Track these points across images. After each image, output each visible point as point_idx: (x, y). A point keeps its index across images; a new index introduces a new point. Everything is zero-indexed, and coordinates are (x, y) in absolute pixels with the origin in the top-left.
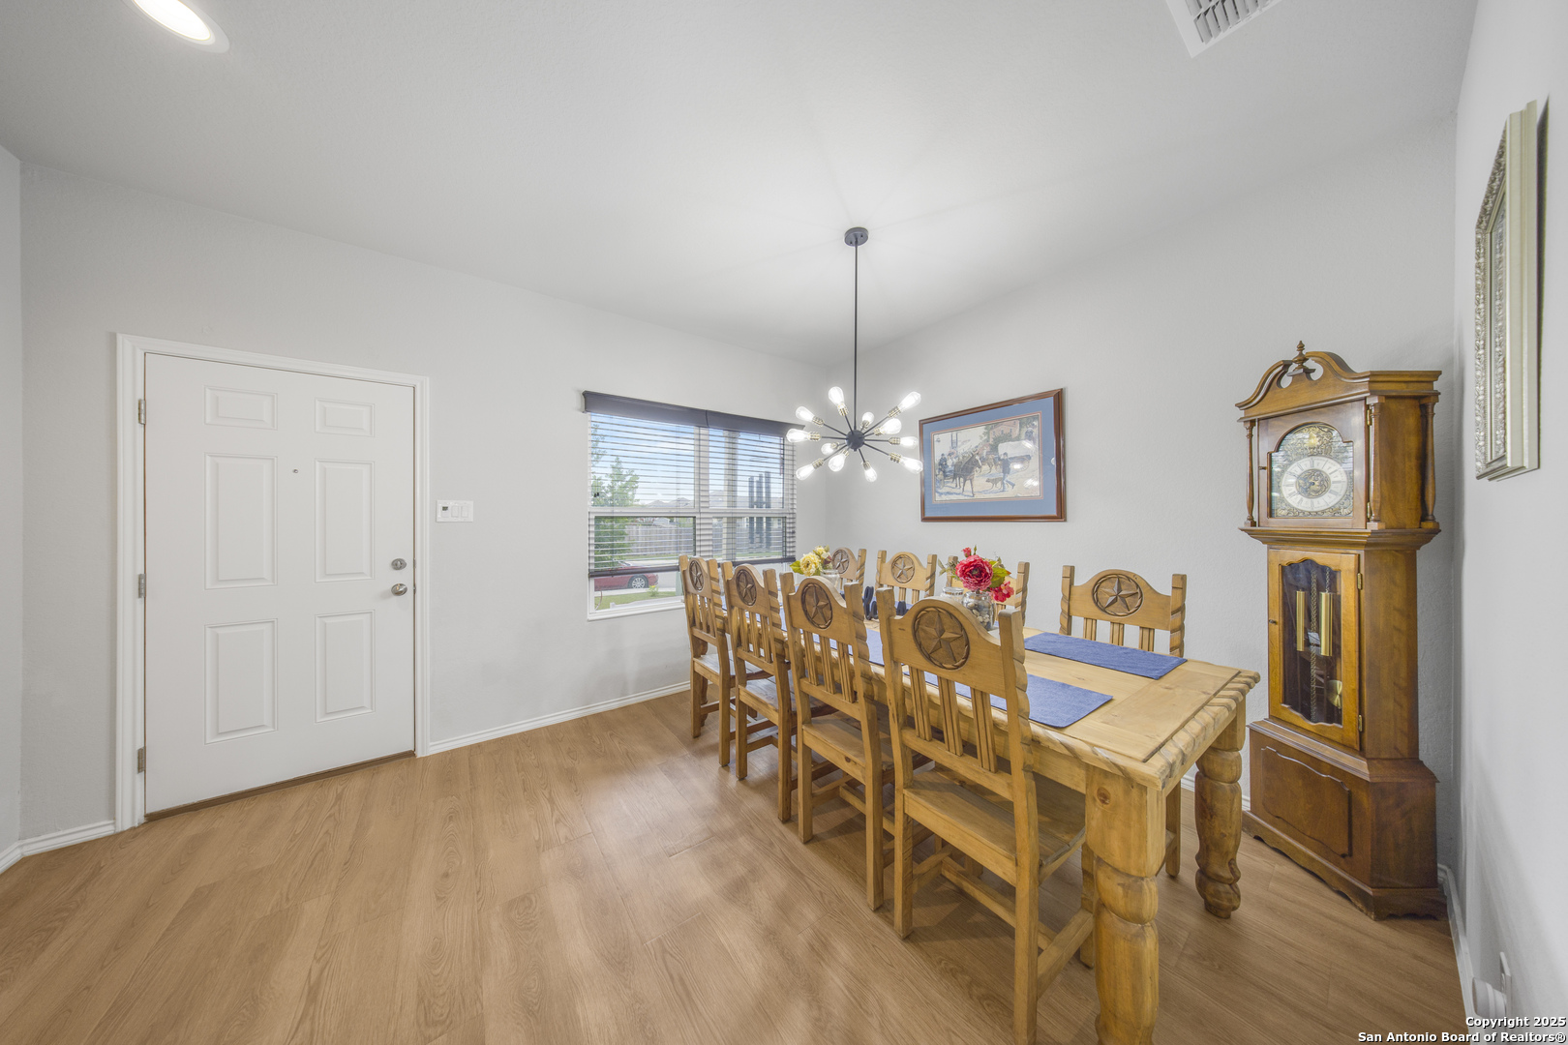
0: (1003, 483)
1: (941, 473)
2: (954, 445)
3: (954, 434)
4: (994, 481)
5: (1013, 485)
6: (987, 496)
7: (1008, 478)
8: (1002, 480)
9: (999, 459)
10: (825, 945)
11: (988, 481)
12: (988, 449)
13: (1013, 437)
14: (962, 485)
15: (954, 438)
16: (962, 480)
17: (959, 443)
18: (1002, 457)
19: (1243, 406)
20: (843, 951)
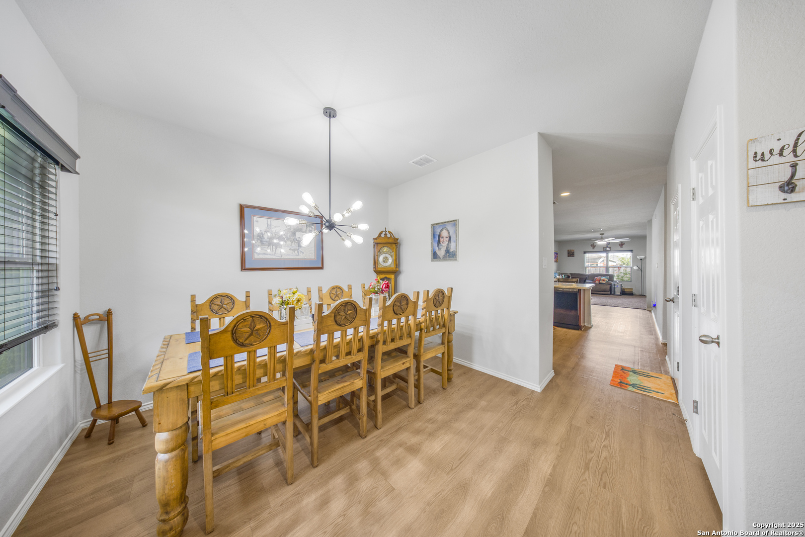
0: (298, 252)
1: (259, 241)
2: (269, 227)
3: (269, 220)
4: (294, 250)
5: (303, 253)
6: (290, 257)
7: (300, 249)
8: (298, 250)
9: (296, 240)
10: (430, 420)
11: (290, 249)
12: (291, 234)
13: (303, 231)
14: (274, 250)
15: (269, 223)
16: (274, 247)
17: (272, 227)
18: (298, 239)
19: (374, 239)
20: (430, 416)
